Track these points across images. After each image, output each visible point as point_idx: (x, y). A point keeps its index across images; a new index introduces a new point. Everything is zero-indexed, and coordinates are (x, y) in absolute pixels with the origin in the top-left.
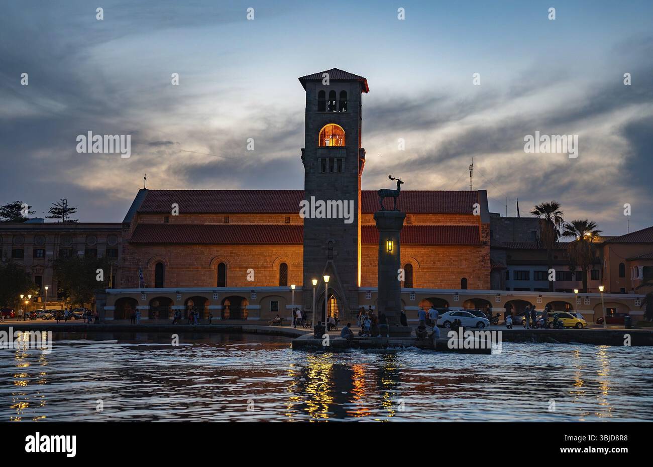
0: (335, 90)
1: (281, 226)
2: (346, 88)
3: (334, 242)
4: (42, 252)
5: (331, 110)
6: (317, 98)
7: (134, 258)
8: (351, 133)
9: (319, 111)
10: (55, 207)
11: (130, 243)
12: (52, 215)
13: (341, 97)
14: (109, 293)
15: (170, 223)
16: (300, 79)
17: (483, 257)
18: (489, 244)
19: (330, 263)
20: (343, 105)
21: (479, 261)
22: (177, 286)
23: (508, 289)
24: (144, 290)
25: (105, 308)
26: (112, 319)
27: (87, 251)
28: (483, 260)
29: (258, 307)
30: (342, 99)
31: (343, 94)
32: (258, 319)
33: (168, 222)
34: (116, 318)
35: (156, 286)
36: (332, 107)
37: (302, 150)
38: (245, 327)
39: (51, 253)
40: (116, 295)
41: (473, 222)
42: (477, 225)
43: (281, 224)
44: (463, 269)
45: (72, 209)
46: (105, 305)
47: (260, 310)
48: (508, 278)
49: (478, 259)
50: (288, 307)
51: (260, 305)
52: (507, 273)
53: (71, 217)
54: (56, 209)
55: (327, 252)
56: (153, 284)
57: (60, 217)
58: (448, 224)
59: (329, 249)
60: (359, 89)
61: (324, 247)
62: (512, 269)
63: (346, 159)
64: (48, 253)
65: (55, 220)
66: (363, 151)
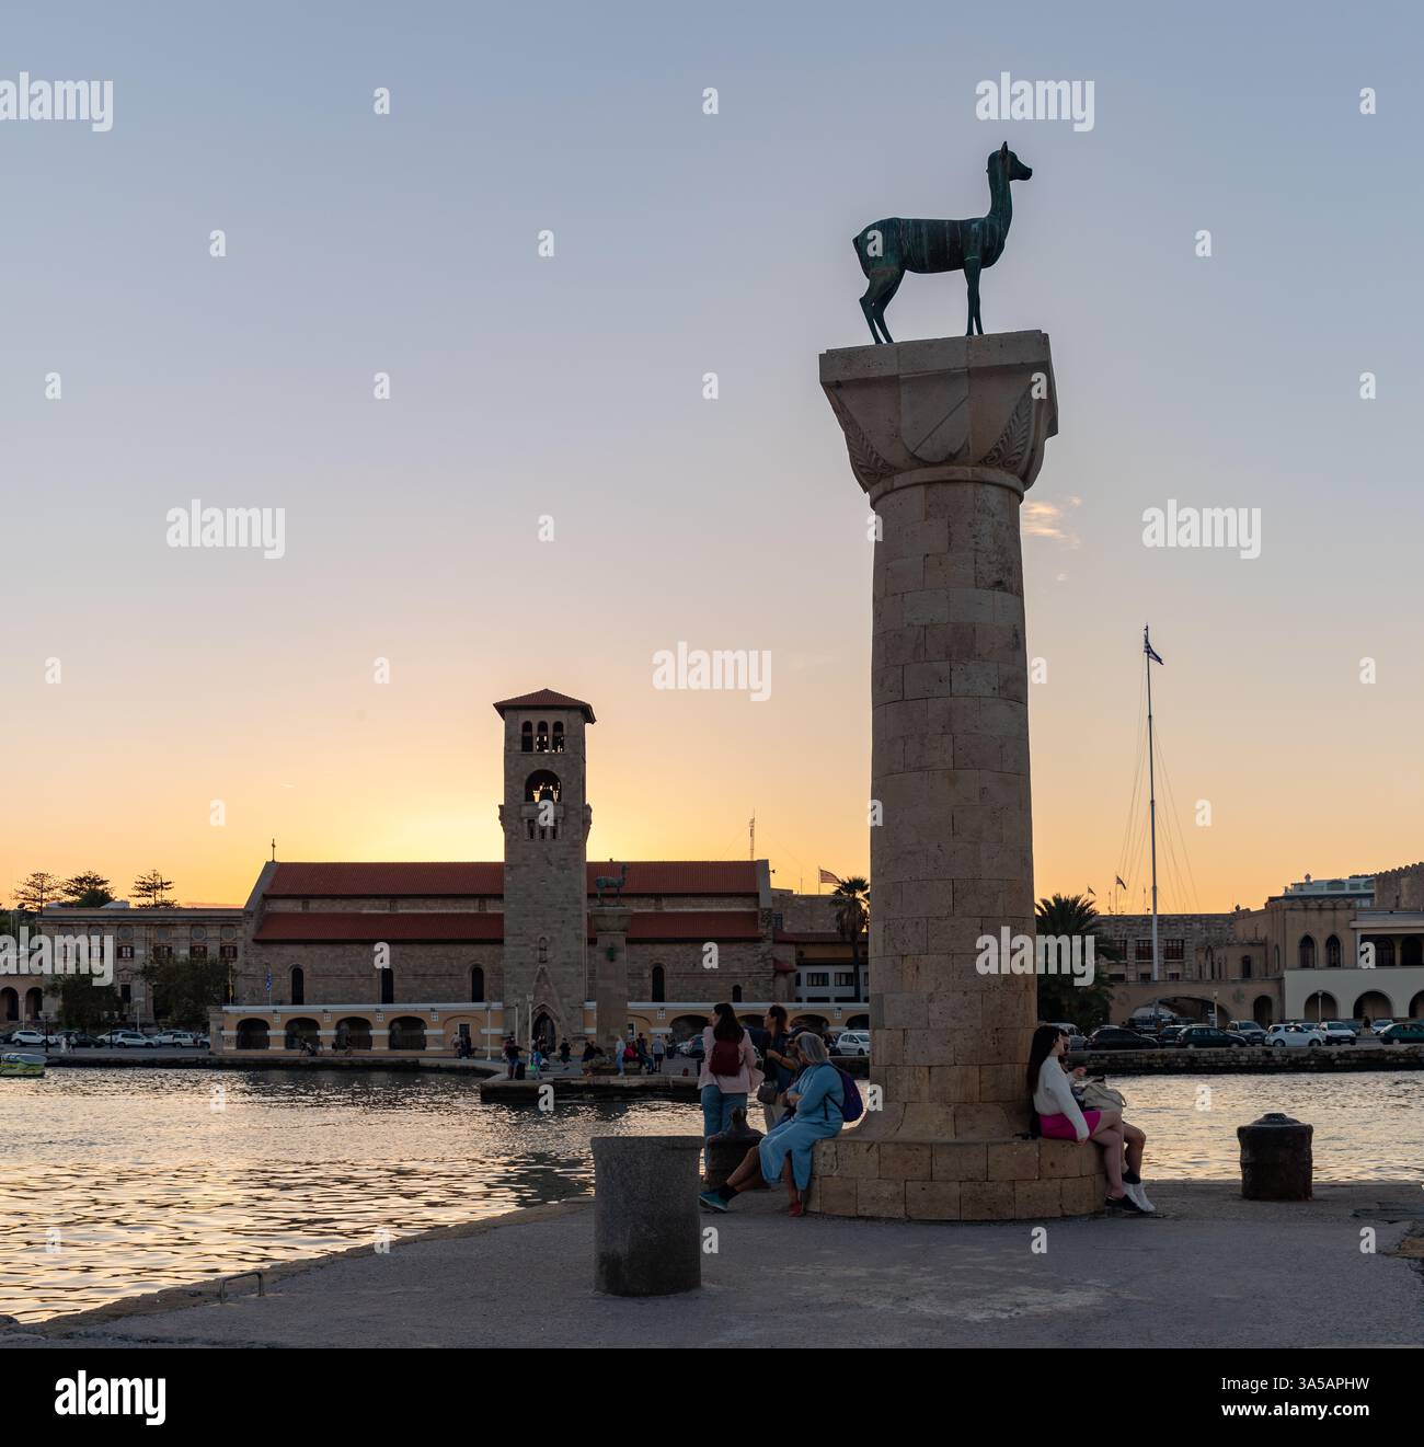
0: (547, 721)
1: (473, 914)
2: (562, 717)
3: (548, 938)
4: (129, 950)
5: (541, 749)
6: (520, 732)
7: (261, 961)
8: (570, 783)
9: (523, 750)
10: (142, 880)
11: (255, 941)
12: (138, 893)
13: (555, 731)
14: (227, 1012)
15: (311, 911)
16: (496, 706)
17: (763, 955)
18: (771, 936)
19: (543, 969)
20: (558, 742)
21: (758, 962)
22: (324, 1003)
23: (799, 1000)
24: (278, 1008)
25: (223, 1033)
26: (234, 1048)
27: (192, 950)
28: (764, 960)
29: (441, 1032)
30: (558, 734)
31: (558, 726)
32: (441, 1048)
33: (308, 908)
34: (239, 1047)
35: (294, 1003)
36: (543, 745)
37: (500, 807)
38: (423, 1061)
39: (142, 952)
40: (238, 1015)
41: (749, 907)
42: (755, 910)
43: (472, 911)
44: (736, 973)
45: (167, 884)
46: (222, 1029)
47: (444, 1035)
48: (798, 983)
49: (756, 959)
50: (484, 1031)
51: (443, 1028)
52: (799, 976)
53: (167, 896)
54: (144, 883)
55: (538, 952)
56: (290, 999)
57: (150, 896)
58: (715, 910)
59: (541, 949)
60: (580, 720)
61: (533, 945)
62: (805, 971)
63: (563, 819)
64: (137, 952)
65: (144, 901)
66: (588, 808)
